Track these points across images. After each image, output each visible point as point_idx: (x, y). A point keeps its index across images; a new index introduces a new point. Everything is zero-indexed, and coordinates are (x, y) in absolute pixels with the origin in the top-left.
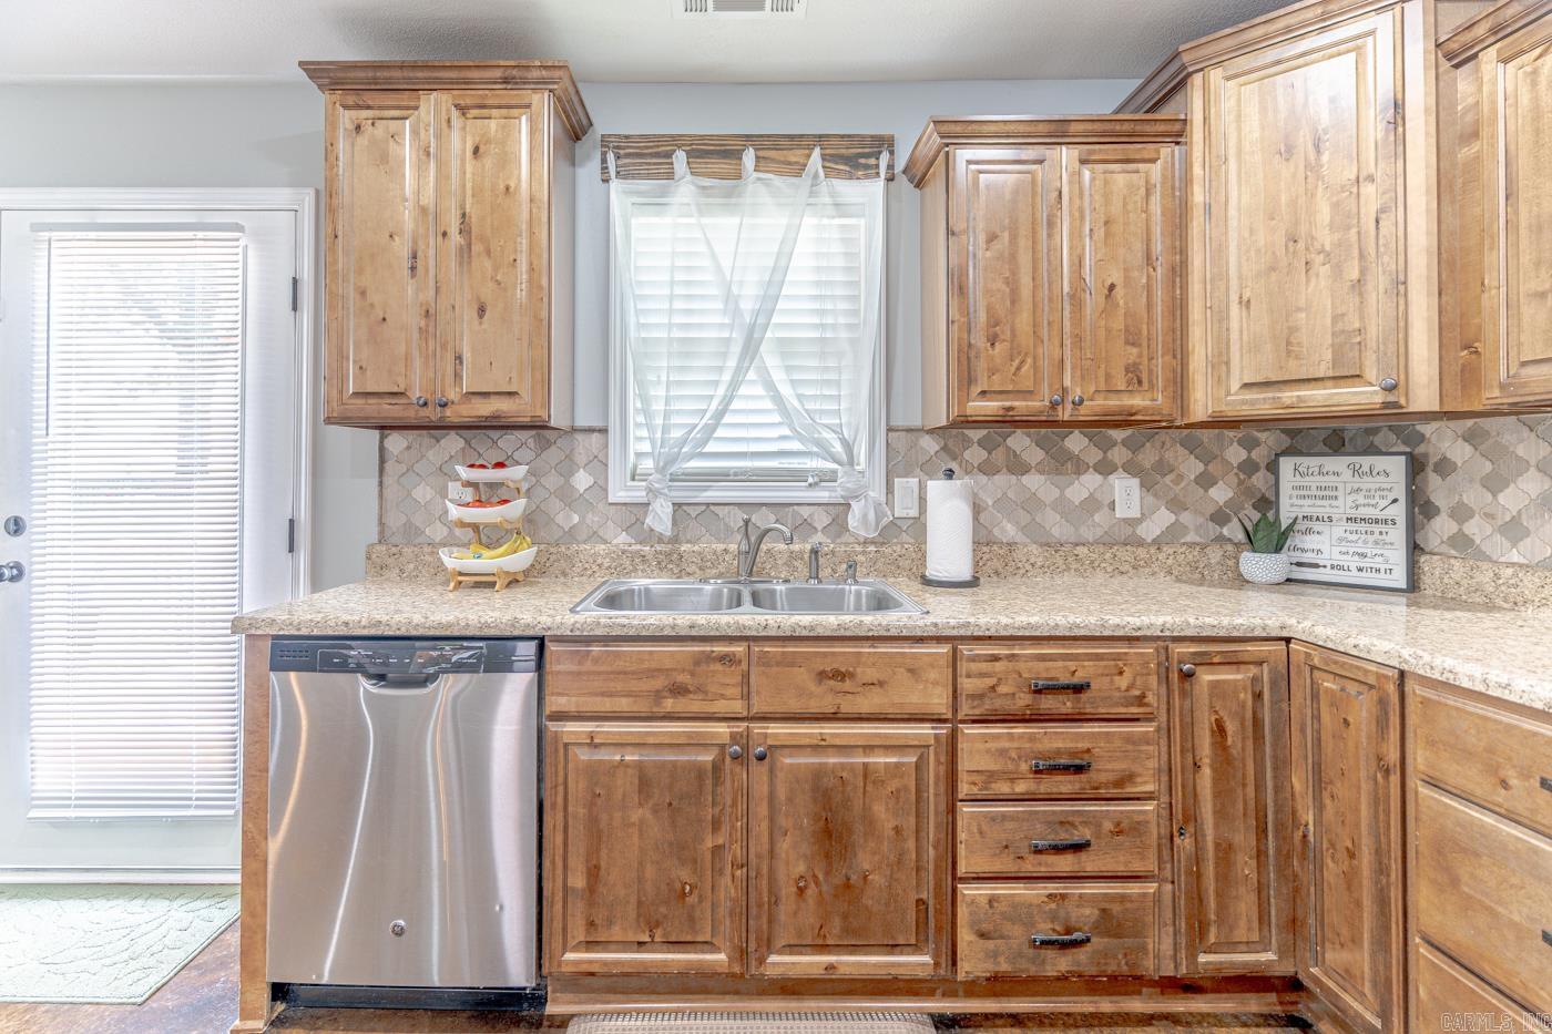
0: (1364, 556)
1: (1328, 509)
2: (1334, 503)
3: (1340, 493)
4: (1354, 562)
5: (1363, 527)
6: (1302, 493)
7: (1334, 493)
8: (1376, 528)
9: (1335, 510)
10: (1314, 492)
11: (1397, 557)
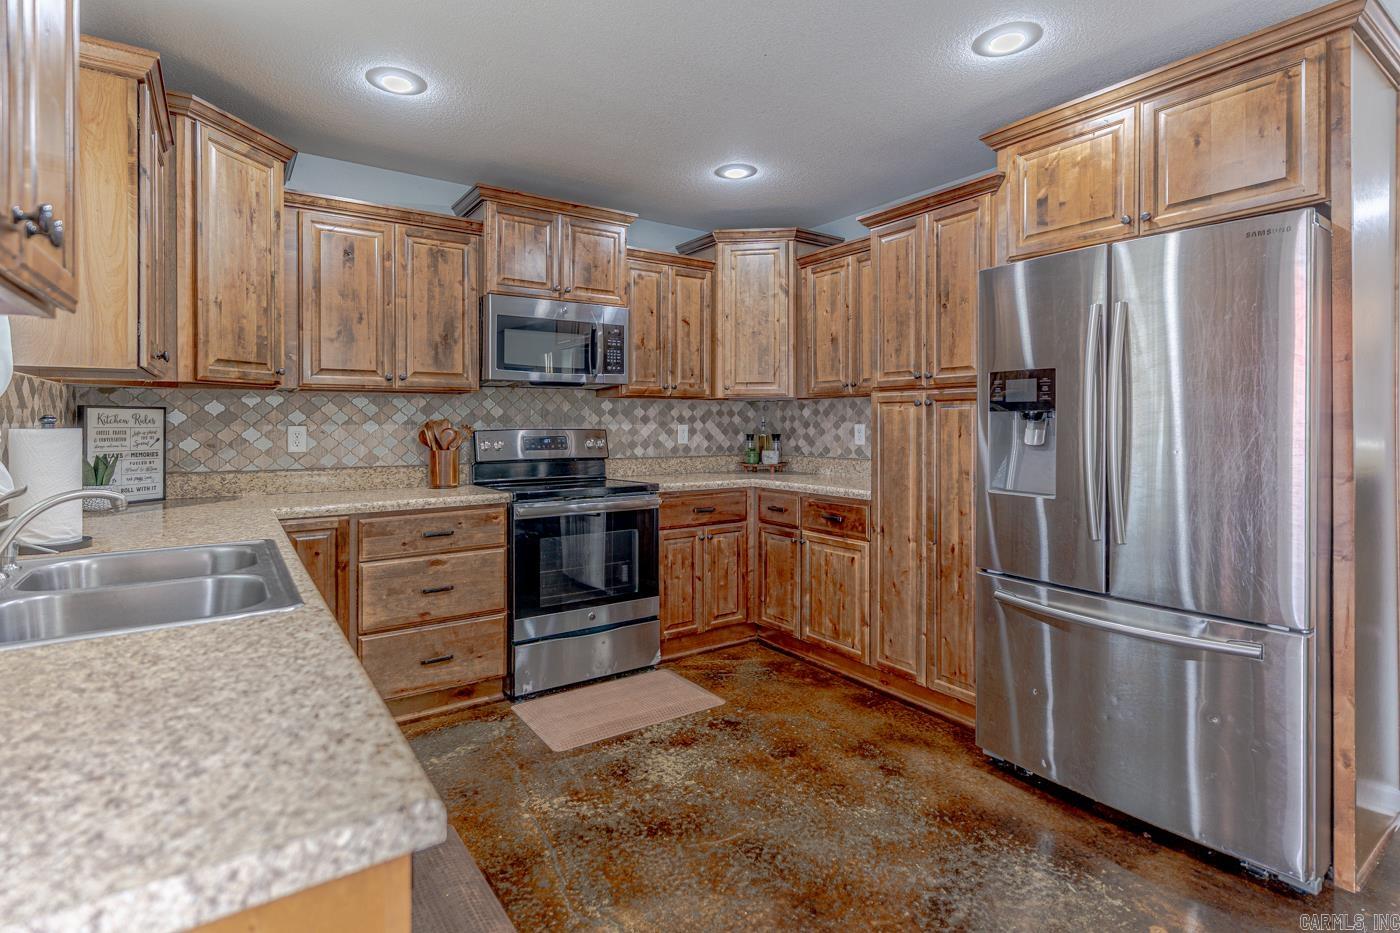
0: (140, 479)
1: (120, 449)
2: (124, 443)
3: (127, 436)
4: (134, 485)
5: (140, 459)
6: (104, 437)
7: (123, 436)
8: (147, 459)
9: (124, 449)
10: (111, 436)
11: (158, 476)
